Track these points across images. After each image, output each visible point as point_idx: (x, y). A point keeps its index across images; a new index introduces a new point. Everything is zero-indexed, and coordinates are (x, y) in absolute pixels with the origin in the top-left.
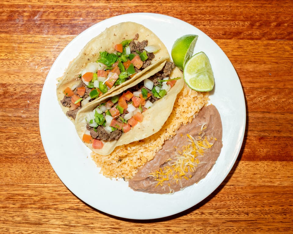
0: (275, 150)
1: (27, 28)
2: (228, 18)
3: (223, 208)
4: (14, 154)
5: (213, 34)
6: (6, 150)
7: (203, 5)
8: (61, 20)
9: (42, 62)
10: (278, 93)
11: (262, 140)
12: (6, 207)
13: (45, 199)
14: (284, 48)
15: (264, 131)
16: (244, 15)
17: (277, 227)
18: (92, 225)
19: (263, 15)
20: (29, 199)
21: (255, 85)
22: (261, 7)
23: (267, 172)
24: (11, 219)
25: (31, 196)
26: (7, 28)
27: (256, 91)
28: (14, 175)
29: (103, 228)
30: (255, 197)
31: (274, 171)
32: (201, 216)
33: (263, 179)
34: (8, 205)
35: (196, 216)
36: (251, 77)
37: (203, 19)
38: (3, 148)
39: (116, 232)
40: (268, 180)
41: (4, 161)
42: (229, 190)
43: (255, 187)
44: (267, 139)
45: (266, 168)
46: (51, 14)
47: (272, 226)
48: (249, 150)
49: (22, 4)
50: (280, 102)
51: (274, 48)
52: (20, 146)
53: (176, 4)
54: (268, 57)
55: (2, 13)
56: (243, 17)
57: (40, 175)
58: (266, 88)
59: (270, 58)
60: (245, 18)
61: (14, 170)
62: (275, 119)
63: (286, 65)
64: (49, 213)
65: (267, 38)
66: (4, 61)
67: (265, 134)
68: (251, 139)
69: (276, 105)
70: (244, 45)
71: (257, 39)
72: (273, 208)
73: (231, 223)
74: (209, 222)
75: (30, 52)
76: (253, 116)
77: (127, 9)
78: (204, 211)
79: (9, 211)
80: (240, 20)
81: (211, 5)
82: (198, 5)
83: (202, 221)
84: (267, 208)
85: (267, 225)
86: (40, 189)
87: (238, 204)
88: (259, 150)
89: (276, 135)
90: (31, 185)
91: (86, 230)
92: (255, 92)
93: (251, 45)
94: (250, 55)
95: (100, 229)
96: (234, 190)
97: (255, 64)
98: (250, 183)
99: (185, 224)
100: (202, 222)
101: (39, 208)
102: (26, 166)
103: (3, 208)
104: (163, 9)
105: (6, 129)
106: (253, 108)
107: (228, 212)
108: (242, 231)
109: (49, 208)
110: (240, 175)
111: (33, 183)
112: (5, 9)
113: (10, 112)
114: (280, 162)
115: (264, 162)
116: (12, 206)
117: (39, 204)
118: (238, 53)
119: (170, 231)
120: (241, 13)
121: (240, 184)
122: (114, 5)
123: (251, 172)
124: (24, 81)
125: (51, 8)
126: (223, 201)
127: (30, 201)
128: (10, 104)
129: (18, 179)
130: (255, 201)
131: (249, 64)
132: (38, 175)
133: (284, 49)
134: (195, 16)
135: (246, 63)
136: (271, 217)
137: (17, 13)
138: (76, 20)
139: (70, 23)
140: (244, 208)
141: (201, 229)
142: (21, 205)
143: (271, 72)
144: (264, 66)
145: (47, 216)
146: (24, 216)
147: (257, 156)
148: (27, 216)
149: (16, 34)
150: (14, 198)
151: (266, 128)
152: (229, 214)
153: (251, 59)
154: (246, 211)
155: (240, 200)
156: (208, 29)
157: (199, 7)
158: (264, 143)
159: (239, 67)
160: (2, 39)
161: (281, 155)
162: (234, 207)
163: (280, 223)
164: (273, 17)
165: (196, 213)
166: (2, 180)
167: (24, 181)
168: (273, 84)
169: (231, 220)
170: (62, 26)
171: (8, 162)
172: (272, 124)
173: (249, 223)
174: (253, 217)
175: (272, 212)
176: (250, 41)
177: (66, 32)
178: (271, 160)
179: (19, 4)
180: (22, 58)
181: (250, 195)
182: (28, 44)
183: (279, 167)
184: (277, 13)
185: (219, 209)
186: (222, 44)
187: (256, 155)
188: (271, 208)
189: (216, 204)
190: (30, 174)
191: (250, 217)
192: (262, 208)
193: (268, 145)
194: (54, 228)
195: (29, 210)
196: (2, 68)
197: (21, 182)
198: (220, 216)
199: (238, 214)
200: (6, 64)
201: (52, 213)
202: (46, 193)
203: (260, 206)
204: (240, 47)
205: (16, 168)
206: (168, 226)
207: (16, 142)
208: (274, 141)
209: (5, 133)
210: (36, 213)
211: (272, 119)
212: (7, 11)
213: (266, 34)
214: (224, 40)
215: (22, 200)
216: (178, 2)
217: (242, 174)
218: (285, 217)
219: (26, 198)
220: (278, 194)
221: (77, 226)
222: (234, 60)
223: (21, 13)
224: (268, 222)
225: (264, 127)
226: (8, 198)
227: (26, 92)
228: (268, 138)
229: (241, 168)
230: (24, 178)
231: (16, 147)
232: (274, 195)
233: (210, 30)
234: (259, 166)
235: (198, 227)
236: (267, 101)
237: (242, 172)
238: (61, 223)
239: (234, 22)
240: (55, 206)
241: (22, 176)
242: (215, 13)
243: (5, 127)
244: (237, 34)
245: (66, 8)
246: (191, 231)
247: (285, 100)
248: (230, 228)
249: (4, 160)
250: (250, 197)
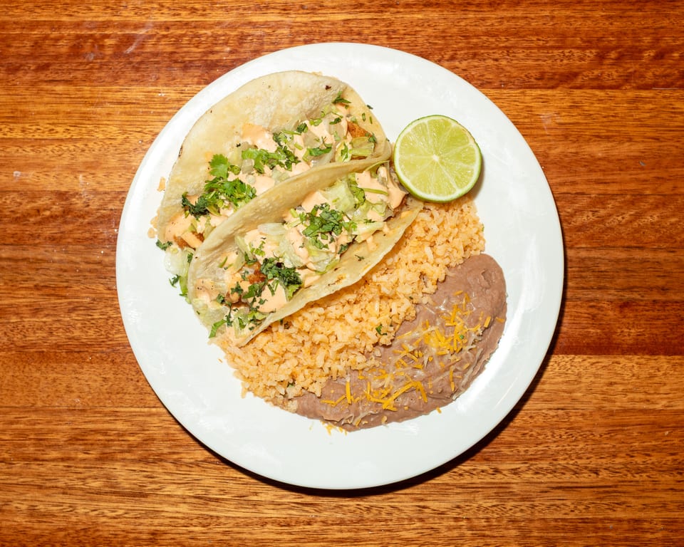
0: (655, 331)
1: (111, 71)
2: (547, 42)
3: (541, 459)
4: (85, 345)
5: (515, 77)
6: (68, 334)
7: (493, 16)
8: (185, 52)
9: (143, 143)
10: (660, 206)
11: (626, 310)
12: (69, 459)
13: (154, 440)
14: (671, 106)
15: (631, 289)
16: (583, 36)
17: (662, 500)
18: (255, 498)
19: (625, 34)
20: (119, 440)
21: (608, 188)
22: (621, 17)
23: (638, 378)
24: (79, 484)
25: (122, 435)
26: (70, 73)
27: (613, 202)
28: (87, 389)
29: (279, 505)
30: (612, 434)
31: (655, 376)
32: (492, 476)
33: (631, 396)
34: (73, 455)
35: (482, 477)
36: (600, 170)
37: (493, 46)
38: (61, 330)
39: (307, 511)
40: (642, 396)
41: (65, 360)
42: (555, 419)
43: (611, 413)
44: (638, 307)
45: (636, 370)
46: (164, 40)
47: (651, 499)
48: (599, 331)
49: (101, 19)
50: (666, 225)
51: (651, 106)
52: (100, 327)
53: (433, 14)
54: (637, 126)
55: (59, 40)
56: (582, 39)
57: (142, 389)
58: (633, 195)
59: (642, 129)
60: (584, 42)
61: (87, 379)
62: (654, 262)
63: (678, 144)
64: (161, 471)
65: (634, 85)
66: (62, 144)
67: (633, 296)
68: (602, 307)
69: (657, 231)
70: (584, 101)
71: (611, 87)
72: (654, 459)
73: (560, 493)
74: (511, 490)
75: (118, 123)
76: (607, 257)
77: (327, 26)
78: (501, 467)
79: (76, 467)
80: (574, 46)
81: (510, 15)
82: (481, 16)
83: (495, 487)
84: (639, 460)
85: (638, 498)
86: (141, 419)
87: (574, 449)
88: (619, 331)
89: (657, 297)
90: (122, 409)
91: (242, 508)
92: (609, 204)
93: (600, 101)
94: (599, 123)
95: (272, 507)
96: (566, 420)
97: (609, 142)
98: (601, 405)
99: (457, 494)
100: (496, 490)
101: (140, 461)
102: (111, 369)
103: (63, 460)
104: (405, 26)
105: (68, 289)
106: (606, 238)
107: (552, 468)
108: (584, 511)
109: (161, 460)
110: (578, 386)
111: (126, 407)
112: (65, 32)
113: (76, 252)
114: (668, 357)
115: (630, 356)
116: (81, 456)
117: (140, 452)
118: (571, 118)
119: (426, 510)
120: (577, 32)
121: (578, 406)
122: (298, 20)
123: (603, 381)
124: (107, 186)
125: (163, 27)
126: (541, 444)
127: (121, 445)
128: (77, 236)
129: (93, 398)
130: (614, 444)
131: (595, 143)
132: (138, 388)
133: (673, 108)
134: (475, 40)
135: (589, 141)
136: (650, 479)
137: (90, 41)
138: (217, 52)
139: (205, 58)
140: (588, 458)
141: (494, 506)
142: (101, 454)
143: (644, 158)
144: (629, 146)
145: (157, 477)
146: (108, 477)
147: (616, 344)
148: (116, 477)
149: (87, 84)
150: (86, 440)
151: (633, 282)
152: (555, 472)
153: (598, 131)
154: (594, 466)
155: (578, 440)
156: (504, 68)
157: (483, 19)
158: (631, 315)
159: (573, 150)
160: (58, 96)
161: (670, 343)
162: (567, 456)
163: (670, 492)
164: (647, 40)
165: (483, 471)
166: (60, 399)
167: (108, 401)
168: (649, 186)
169: (559, 485)
170: (186, 67)
171: (73, 360)
172: (649, 274)
173: (599, 493)
174: (608, 478)
175: (651, 468)
176: (597, 92)
177: (196, 79)
178: (647, 354)
179: (96, 19)
180: (101, 136)
181: (601, 430)
182: (113, 106)
183: (665, 367)
184: (655, 29)
185: (534, 462)
186: (535, 100)
187: (614, 342)
188: (648, 458)
189: (527, 450)
190: (121, 386)
191: (603, 480)
192: (630, 459)
193: (640, 320)
194: (173, 505)
195: (118, 466)
196: (59, 158)
197: (101, 404)
198: (535, 476)
199: (576, 473)
200: (68, 149)
201: (169, 471)
202: (154, 429)
203: (623, 455)
204: (575, 106)
205: (90, 374)
206: (422, 500)
207: (90, 317)
208: (653, 311)
209: (66, 297)
210: (134, 470)
211: (648, 261)
212: (69, 35)
213: (631, 76)
214: (539, 92)
215: (102, 442)
216: (437, 10)
217: (582, 385)
218: (679, 479)
219: (112, 438)
220: (663, 427)
221: (223, 499)
222: (563, 135)
223: (100, 39)
224: (643, 491)
225: (631, 280)
226: (73, 440)
227: (111, 210)
228: (640, 305)
229: (581, 370)
230: (107, 396)
231: (89, 329)
232: (653, 430)
233: (508, 69)
234: (620, 365)
235: (488, 501)
236: (636, 224)
237: (583, 380)
238: (188, 493)
239: (561, 51)
240: (175, 457)
241: (105, 391)
242: (518, 31)
243: (65, 284)
244: (567, 79)
245: (195, 27)
246: (471, 509)
247: (676, 221)
248: (558, 502)
249: (64, 358)
250: (601, 436)
